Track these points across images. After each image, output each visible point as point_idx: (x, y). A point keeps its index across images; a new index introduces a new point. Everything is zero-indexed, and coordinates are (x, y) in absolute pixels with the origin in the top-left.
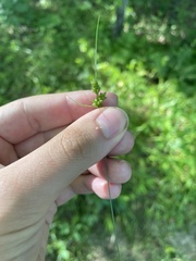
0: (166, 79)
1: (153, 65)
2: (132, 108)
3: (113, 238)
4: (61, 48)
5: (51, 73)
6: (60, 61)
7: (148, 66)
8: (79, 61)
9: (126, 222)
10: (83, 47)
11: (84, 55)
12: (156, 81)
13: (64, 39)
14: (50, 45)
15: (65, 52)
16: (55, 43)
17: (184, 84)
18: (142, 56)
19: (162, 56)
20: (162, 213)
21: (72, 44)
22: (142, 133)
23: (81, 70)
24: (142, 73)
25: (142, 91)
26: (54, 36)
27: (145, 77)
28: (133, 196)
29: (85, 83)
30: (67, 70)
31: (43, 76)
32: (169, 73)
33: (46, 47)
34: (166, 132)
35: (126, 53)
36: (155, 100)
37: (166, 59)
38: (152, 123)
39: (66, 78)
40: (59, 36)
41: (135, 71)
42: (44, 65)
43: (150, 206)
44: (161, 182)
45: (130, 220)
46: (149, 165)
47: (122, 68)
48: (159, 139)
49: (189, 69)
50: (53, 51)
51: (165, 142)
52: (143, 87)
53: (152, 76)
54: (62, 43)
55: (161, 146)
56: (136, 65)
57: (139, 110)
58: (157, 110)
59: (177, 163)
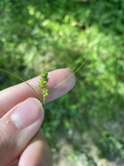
0: (90, 25)
1: (80, 17)
2: (70, 48)
3: (70, 132)
4: (17, 14)
5: (13, 33)
6: (18, 24)
7: (77, 18)
8: (30, 22)
9: (77, 121)
10: (32, 11)
11: (33, 17)
12: (83, 28)
13: (18, 8)
14: (9, 13)
15: (20, 17)
16: (12, 12)
17: (102, 27)
18: (72, 11)
19: (85, 10)
20: (98, 112)
21: (24, 11)
22: (80, 65)
23: (33, 27)
24: (74, 23)
25: (76, 36)
26: (10, 7)
27: (76, 26)
28: (79, 105)
29: (37, 37)
30: (24, 30)
31: (8, 36)
32: (92, 21)
33: (6, 15)
34: (94, 61)
35: (61, 11)
36: (85, 41)
37: (88, 12)
38: (85, 56)
39: (24, 35)
40: (14, 6)
41: (69, 23)
42: (8, 29)
43: (90, 109)
44: (95, 93)
45: (79, 119)
46: (86, 84)
47: (60, 22)
48: (90, 66)
49: (104, 16)
50: (12, 17)
51: (94, 68)
52: (76, 33)
53: (81, 25)
54: (17, 11)
55: (92, 70)
56: (69, 19)
57: (76, 49)
58: (87, 47)
59: (104, 80)
